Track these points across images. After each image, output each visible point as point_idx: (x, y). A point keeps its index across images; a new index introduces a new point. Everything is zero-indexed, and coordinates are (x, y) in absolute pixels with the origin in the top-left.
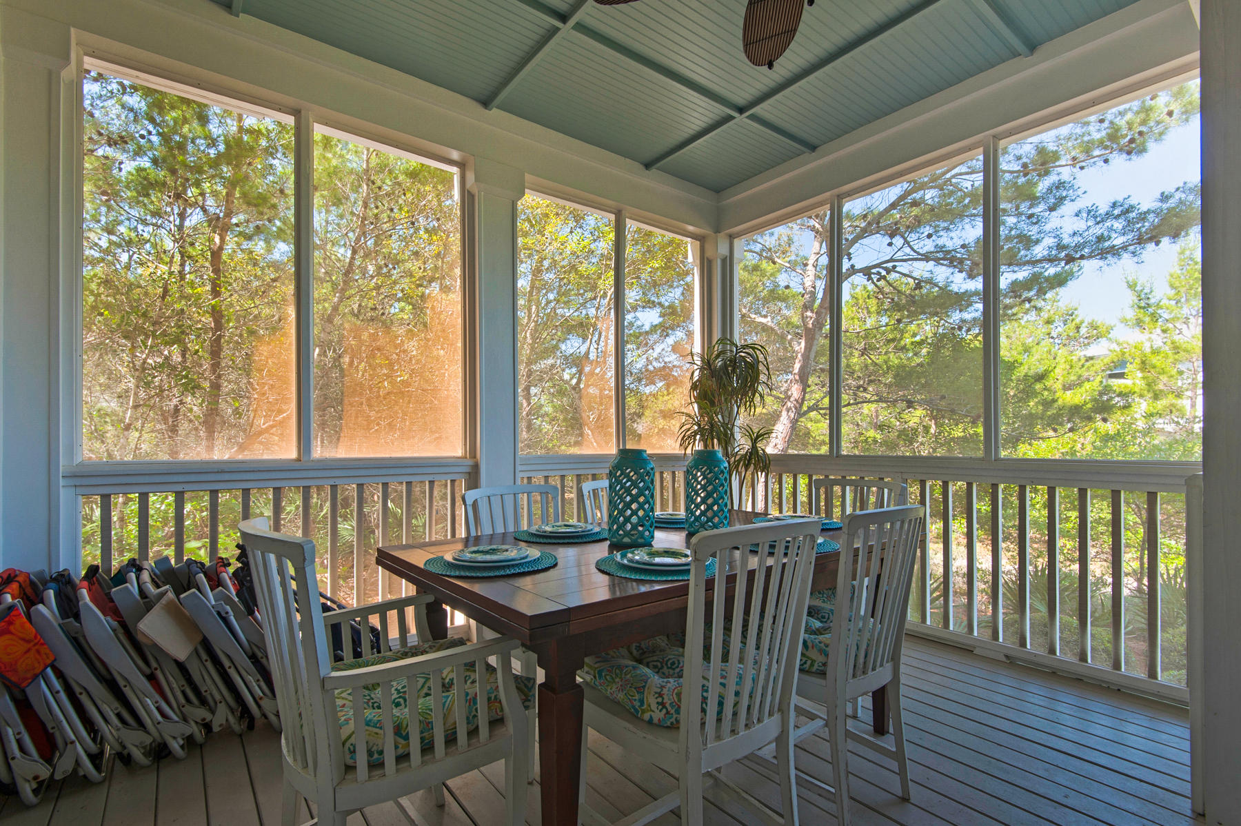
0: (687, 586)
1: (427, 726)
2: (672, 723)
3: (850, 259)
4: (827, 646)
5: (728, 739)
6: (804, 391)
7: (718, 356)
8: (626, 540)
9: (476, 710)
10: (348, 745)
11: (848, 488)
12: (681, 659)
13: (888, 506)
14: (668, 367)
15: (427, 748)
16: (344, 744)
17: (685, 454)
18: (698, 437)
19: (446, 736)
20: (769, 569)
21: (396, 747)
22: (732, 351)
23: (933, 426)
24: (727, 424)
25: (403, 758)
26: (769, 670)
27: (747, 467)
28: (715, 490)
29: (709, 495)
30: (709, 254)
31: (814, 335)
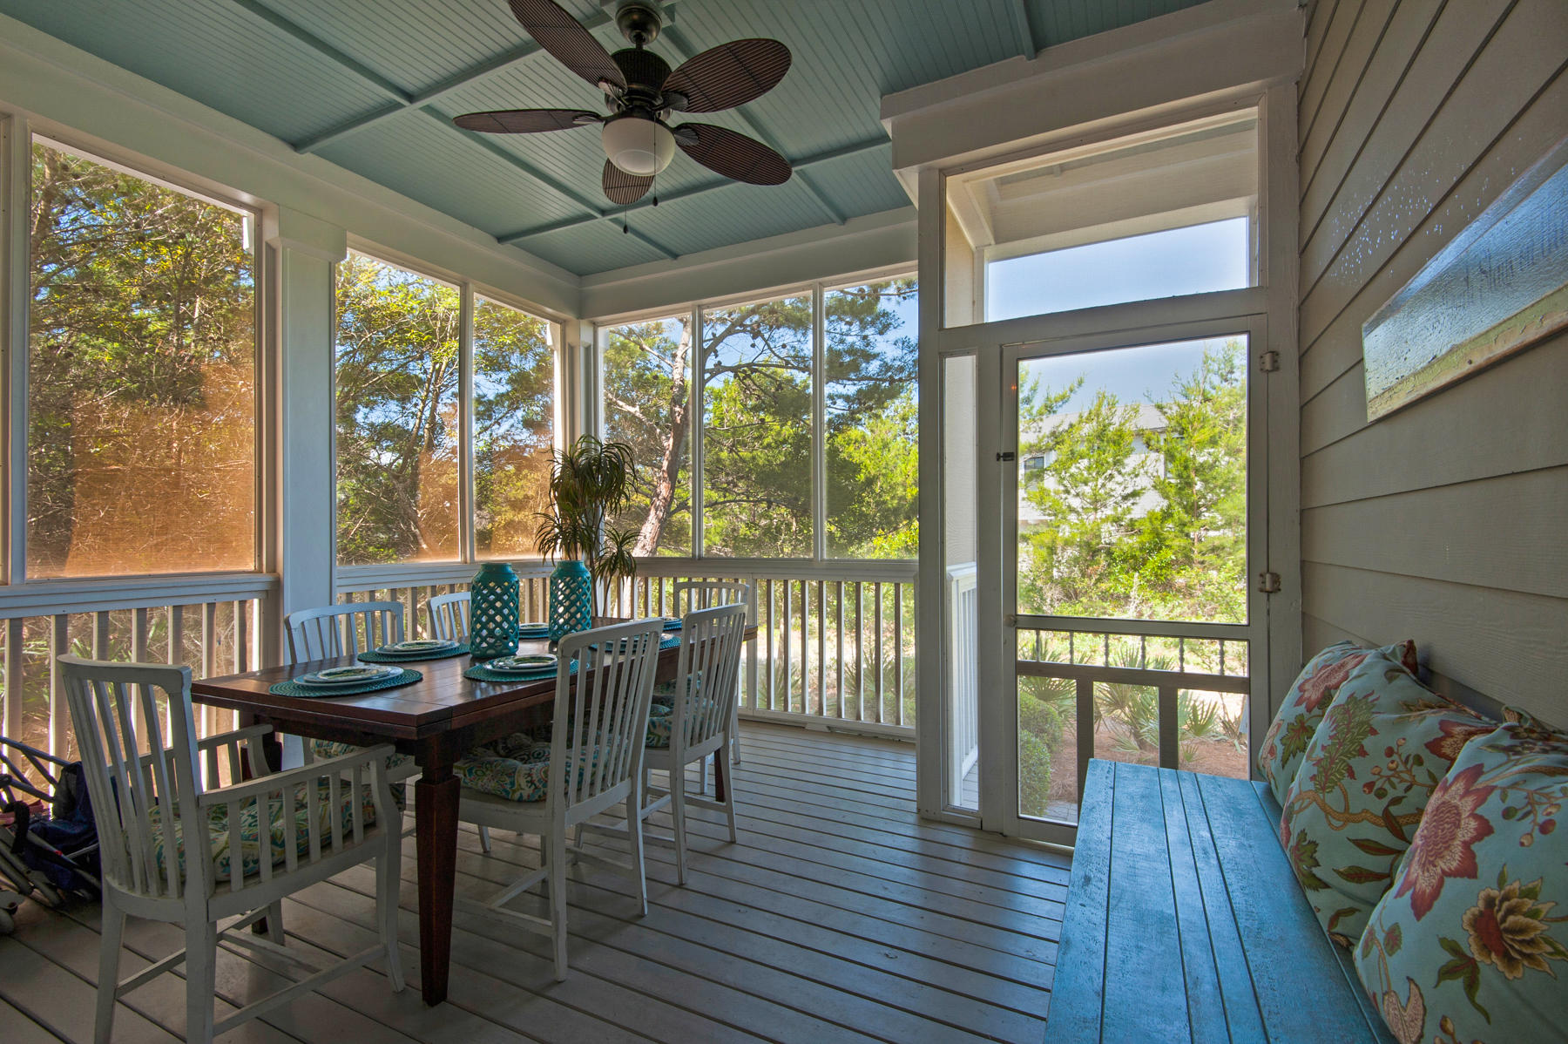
0: (554, 683)
1: (302, 834)
2: (540, 797)
3: (716, 356)
4: (670, 723)
5: (587, 801)
6: (673, 488)
7: (581, 454)
8: (491, 652)
9: (350, 815)
10: (219, 860)
11: (693, 590)
12: (546, 750)
13: (727, 603)
14: (519, 447)
15: (303, 853)
16: (214, 860)
17: (544, 559)
18: (559, 541)
19: (322, 841)
20: (621, 665)
21: (273, 855)
22: (596, 450)
23: (794, 524)
24: (592, 527)
25: (279, 865)
26: (620, 746)
27: (612, 572)
28: (578, 599)
29: (573, 604)
30: (570, 339)
31: (682, 432)
